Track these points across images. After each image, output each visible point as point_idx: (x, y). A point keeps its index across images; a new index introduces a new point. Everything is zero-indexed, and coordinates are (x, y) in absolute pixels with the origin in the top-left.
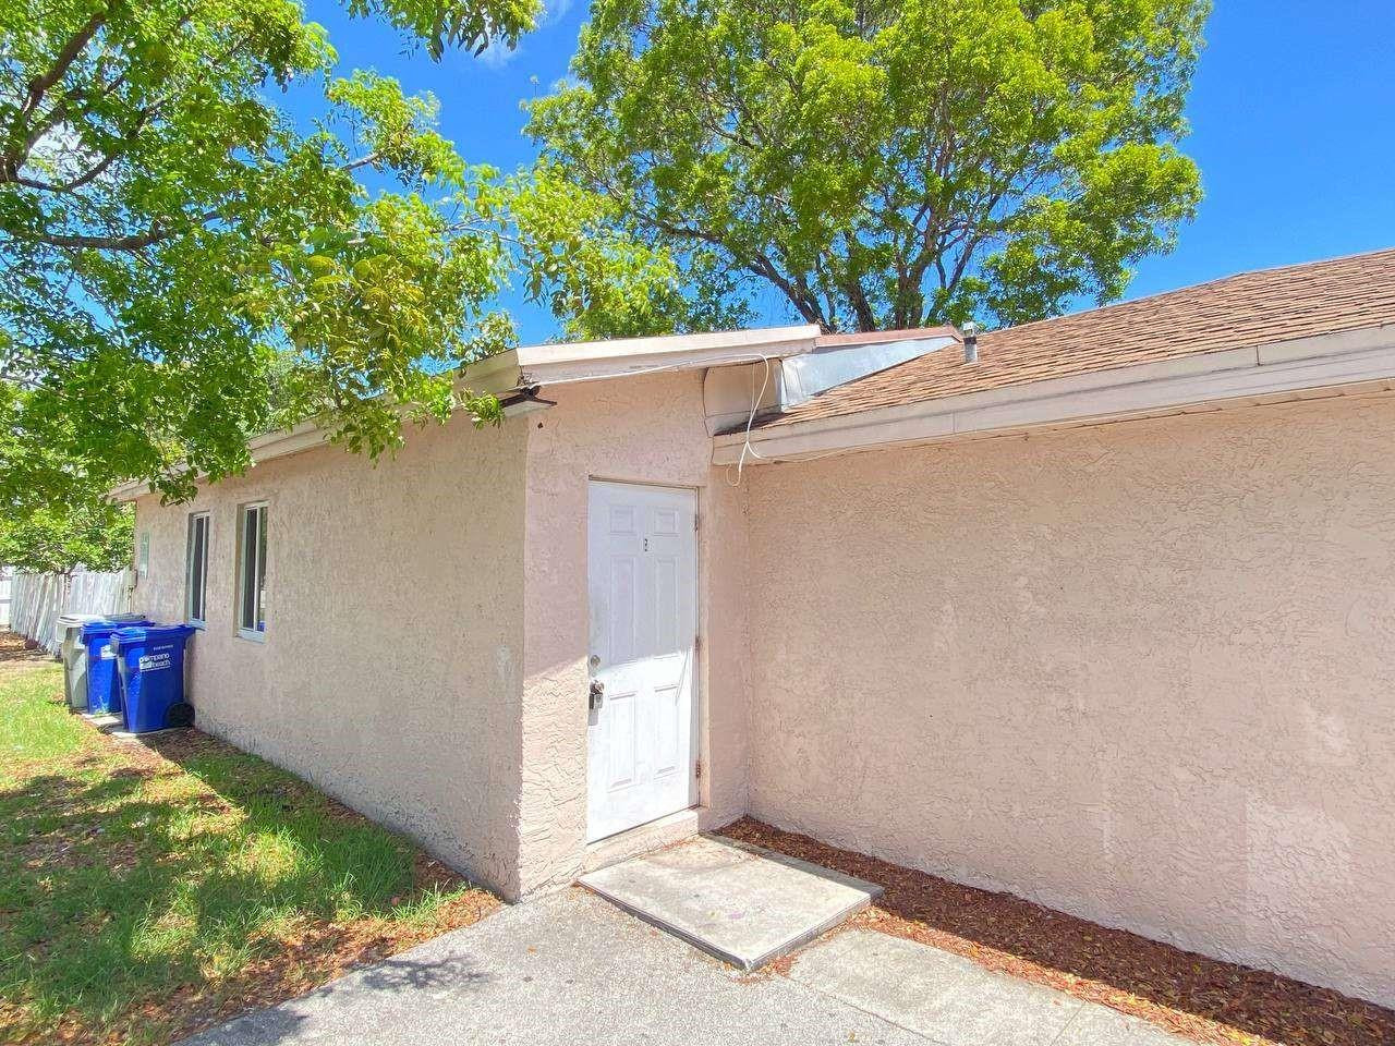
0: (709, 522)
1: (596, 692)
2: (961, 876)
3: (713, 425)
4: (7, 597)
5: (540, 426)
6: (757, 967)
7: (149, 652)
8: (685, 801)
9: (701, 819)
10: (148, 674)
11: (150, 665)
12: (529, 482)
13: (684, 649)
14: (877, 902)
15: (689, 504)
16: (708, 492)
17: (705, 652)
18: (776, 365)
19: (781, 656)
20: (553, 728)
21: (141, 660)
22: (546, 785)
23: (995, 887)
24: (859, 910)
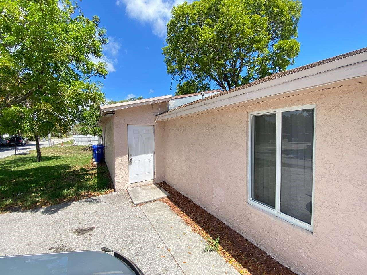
0: (155, 131)
1: (131, 160)
2: (184, 194)
3: (155, 114)
4: (98, 140)
5: (116, 117)
6: (137, 205)
7: (97, 150)
8: (152, 178)
9: (154, 182)
10: (97, 153)
11: (98, 152)
12: (115, 126)
13: (152, 153)
14: (168, 197)
15: (152, 128)
16: (155, 126)
17: (155, 153)
18: (168, 102)
19: (168, 154)
20: (121, 166)
21: (96, 151)
22: (120, 174)
23: (187, 196)
24: (163, 198)
